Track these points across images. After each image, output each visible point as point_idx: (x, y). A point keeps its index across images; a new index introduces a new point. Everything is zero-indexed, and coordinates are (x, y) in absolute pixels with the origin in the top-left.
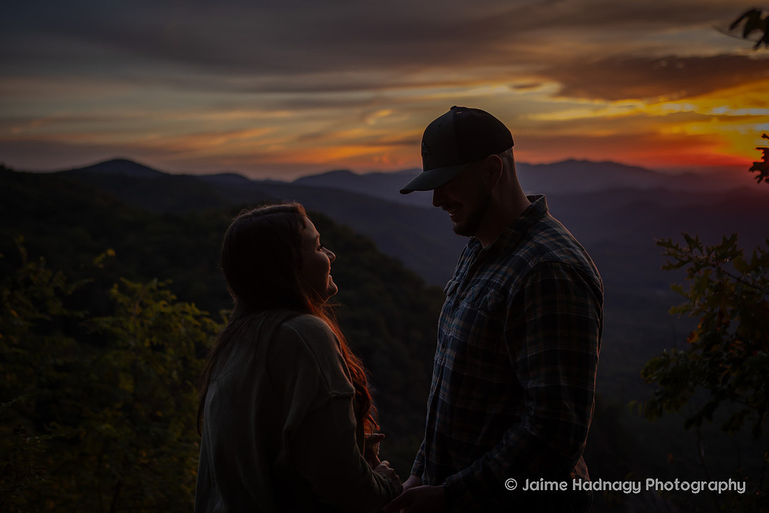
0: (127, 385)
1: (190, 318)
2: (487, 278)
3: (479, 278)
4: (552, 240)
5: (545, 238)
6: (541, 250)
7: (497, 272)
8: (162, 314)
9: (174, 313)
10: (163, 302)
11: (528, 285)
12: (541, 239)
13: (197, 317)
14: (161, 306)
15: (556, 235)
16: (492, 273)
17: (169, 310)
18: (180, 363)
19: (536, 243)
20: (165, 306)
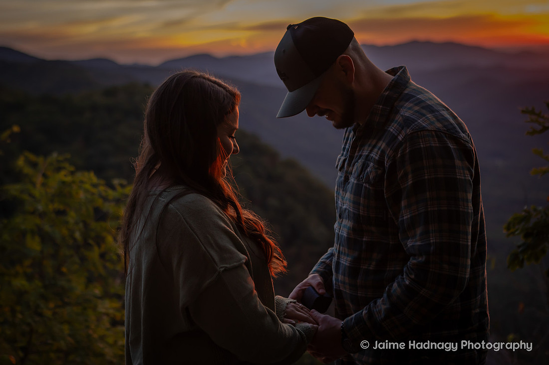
0: (34, 245)
1: (88, 186)
2: (367, 154)
3: (360, 153)
4: (417, 108)
5: (410, 108)
6: (407, 122)
7: (374, 147)
8: (64, 183)
9: (73, 182)
10: (63, 173)
11: (399, 155)
12: (406, 111)
13: (95, 186)
14: (62, 176)
15: (420, 102)
16: (370, 148)
17: (69, 179)
18: (81, 225)
19: (402, 115)
20: (65, 176)
